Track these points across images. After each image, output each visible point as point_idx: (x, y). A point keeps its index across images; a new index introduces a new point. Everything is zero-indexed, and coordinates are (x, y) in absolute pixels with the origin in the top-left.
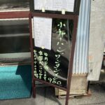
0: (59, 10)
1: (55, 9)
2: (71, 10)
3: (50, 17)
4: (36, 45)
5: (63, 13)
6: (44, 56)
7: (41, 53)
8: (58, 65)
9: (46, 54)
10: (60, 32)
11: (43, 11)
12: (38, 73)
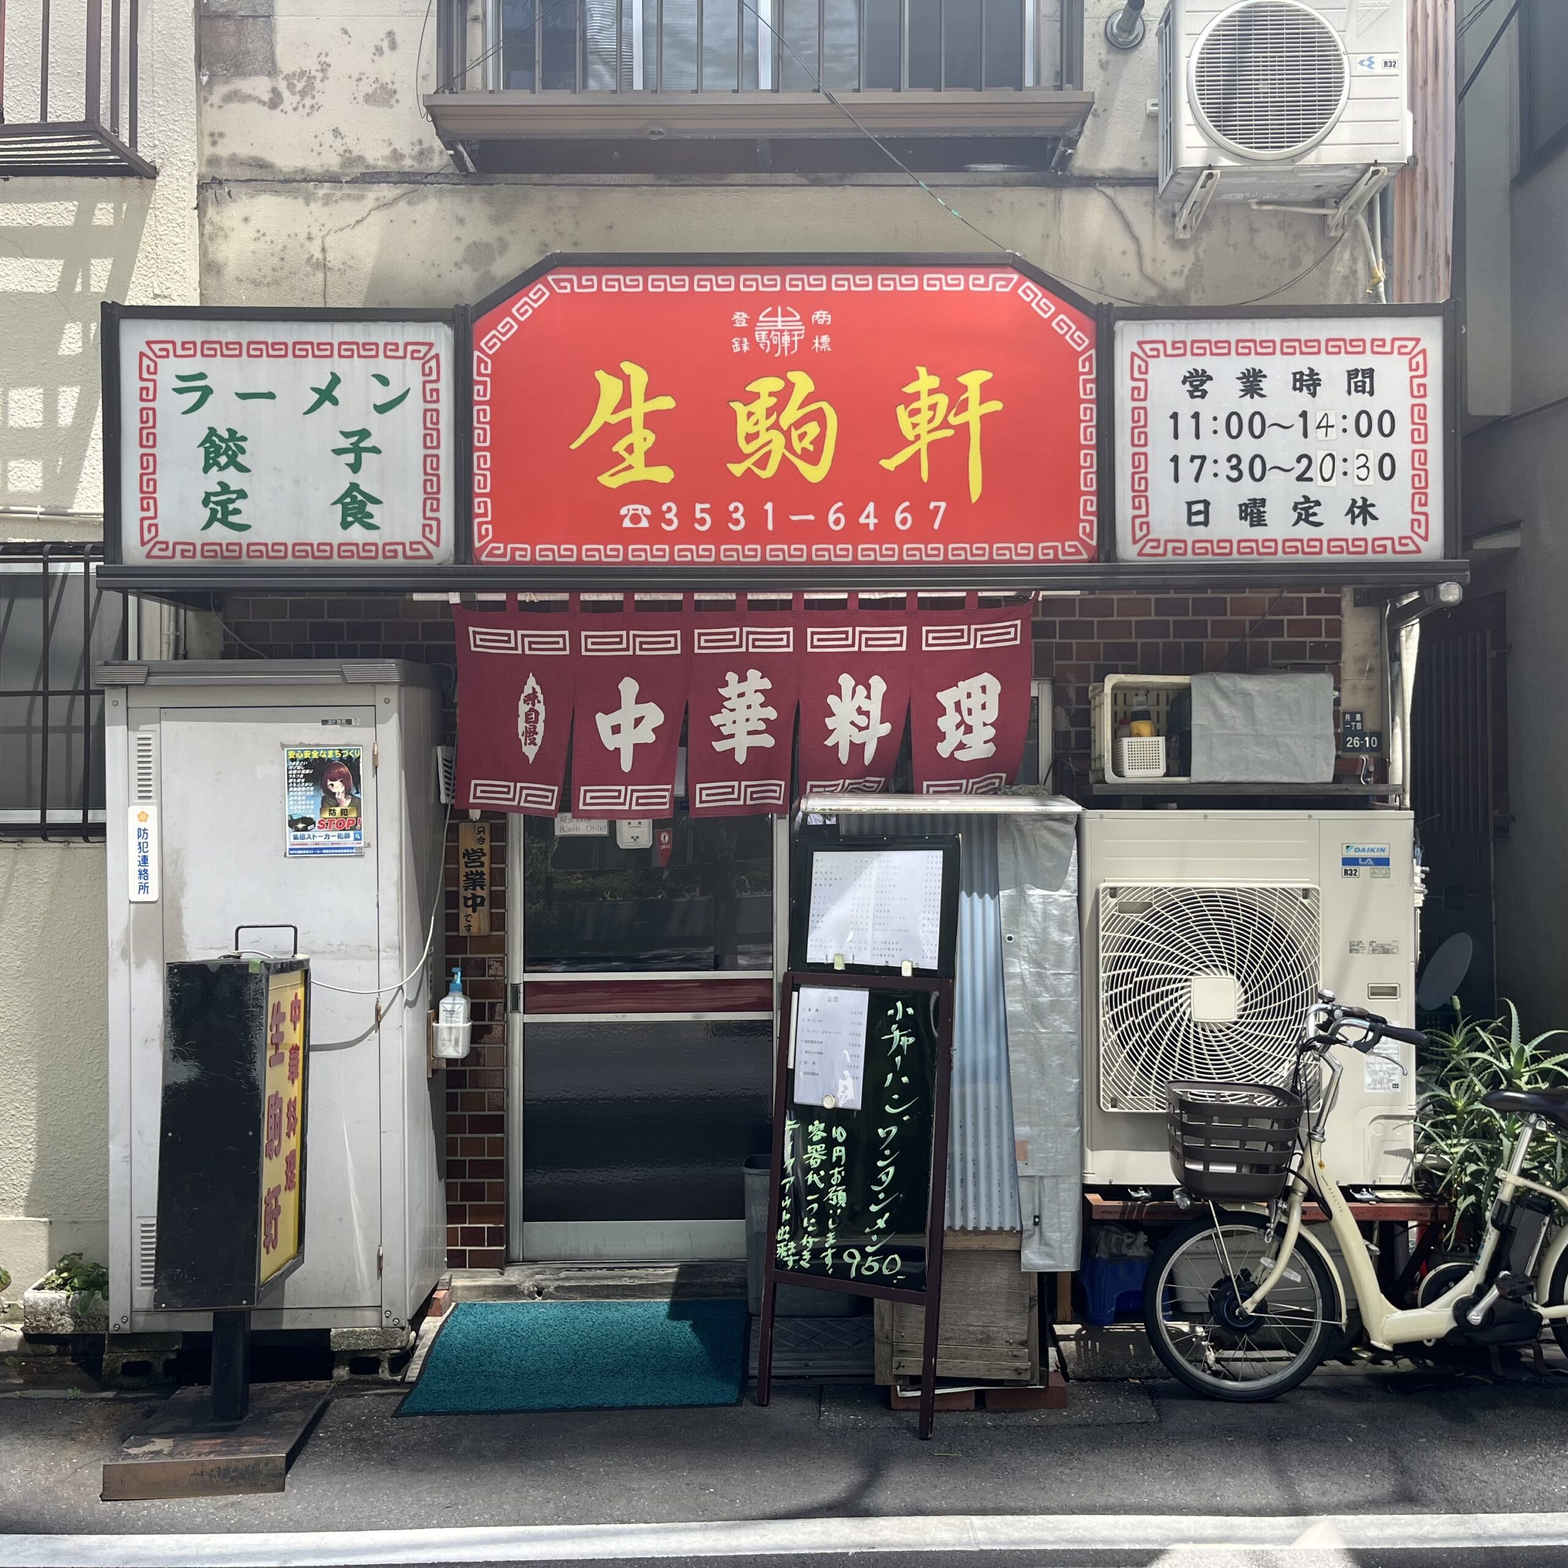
0: (893, 963)
1: (880, 962)
2: (931, 963)
3: (860, 986)
4: (803, 1095)
5: (907, 972)
6: (830, 1142)
7: (817, 1130)
8: (888, 1176)
9: (839, 1133)
10: (897, 1034)
11: (839, 967)
12: (797, 1232)
